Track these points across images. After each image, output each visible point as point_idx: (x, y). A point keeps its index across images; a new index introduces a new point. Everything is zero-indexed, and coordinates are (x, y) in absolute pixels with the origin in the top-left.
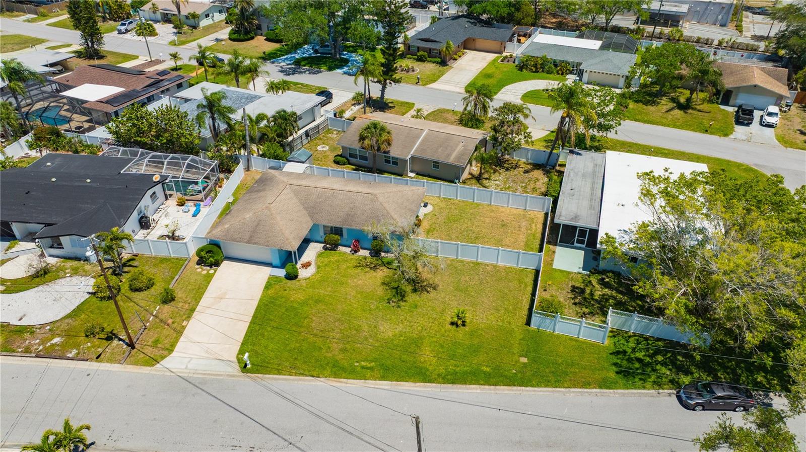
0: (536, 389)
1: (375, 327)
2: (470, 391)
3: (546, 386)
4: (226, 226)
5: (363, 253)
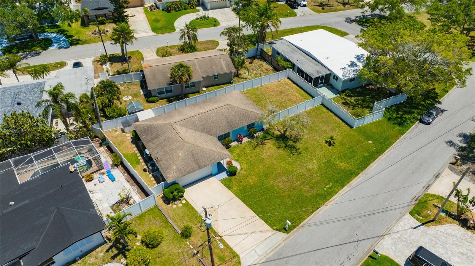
1: (307, 168)
2: (374, 167)
3: (390, 146)
5: (245, 140)
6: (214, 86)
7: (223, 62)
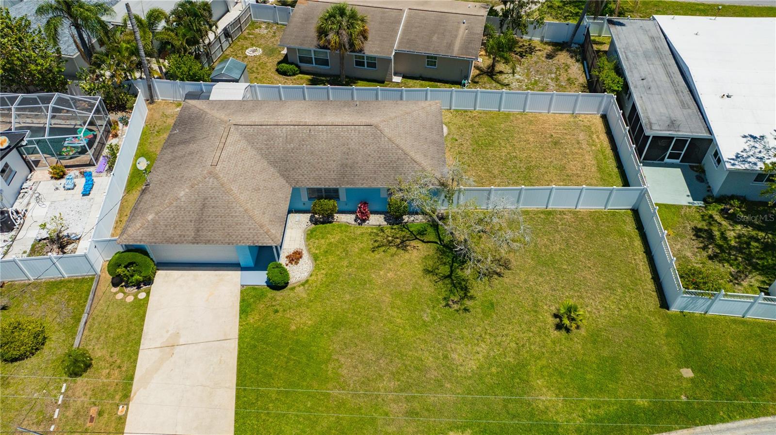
0: (729, 425)
1: (446, 357)
3: (743, 416)
4: (150, 217)
5: (376, 220)
6: (424, 79)
7: (462, 32)
